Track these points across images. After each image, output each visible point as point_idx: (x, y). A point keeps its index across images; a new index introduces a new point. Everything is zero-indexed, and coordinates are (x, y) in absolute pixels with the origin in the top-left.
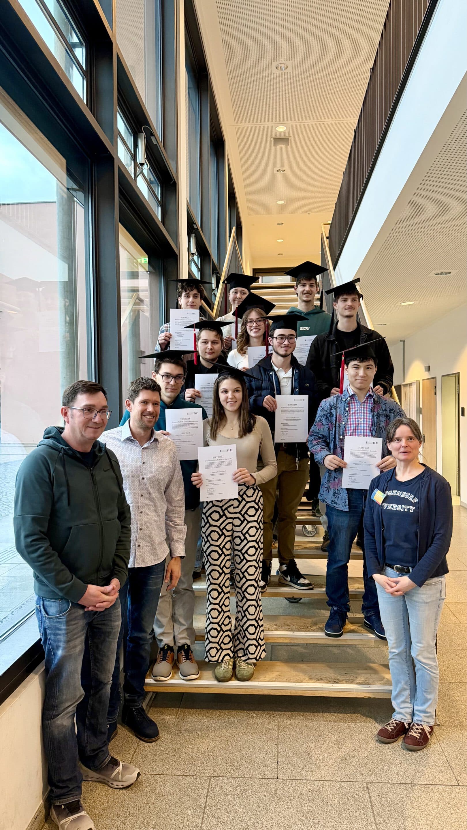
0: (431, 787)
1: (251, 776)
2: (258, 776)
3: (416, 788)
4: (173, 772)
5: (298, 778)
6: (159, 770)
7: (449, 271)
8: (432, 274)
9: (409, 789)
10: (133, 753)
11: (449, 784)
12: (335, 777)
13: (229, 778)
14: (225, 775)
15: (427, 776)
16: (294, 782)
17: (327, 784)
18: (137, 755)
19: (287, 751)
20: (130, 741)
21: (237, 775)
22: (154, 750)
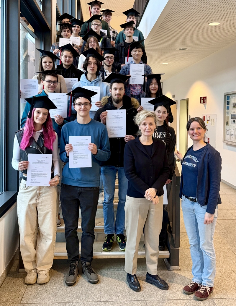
0: (177, 301)
1: (87, 301)
2: (91, 301)
3: (170, 302)
4: (45, 302)
5: (111, 300)
6: (38, 301)
7: (186, 48)
8: (178, 49)
9: (167, 302)
10: (24, 293)
11: (186, 299)
12: (130, 299)
13: (75, 303)
14: (73, 301)
15: (175, 296)
16: (109, 302)
17: (126, 302)
18: (26, 293)
19: (105, 287)
20: (22, 287)
21: (80, 301)
22: (35, 290)
